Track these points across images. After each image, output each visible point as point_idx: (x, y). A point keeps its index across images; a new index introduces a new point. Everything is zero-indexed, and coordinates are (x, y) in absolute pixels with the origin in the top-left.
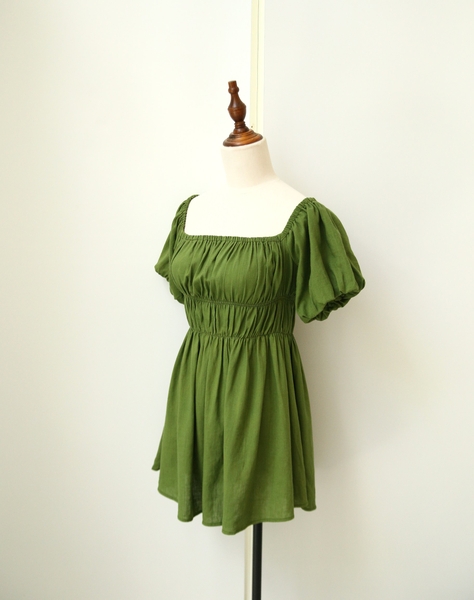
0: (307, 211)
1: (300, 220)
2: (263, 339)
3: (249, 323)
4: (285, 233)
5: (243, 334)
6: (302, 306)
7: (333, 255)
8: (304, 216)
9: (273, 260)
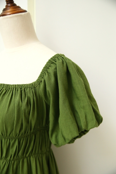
0: (57, 63)
1: (51, 70)
2: (25, 160)
3: (12, 151)
4: (39, 81)
5: (9, 158)
6: (54, 136)
7: (78, 98)
8: (54, 67)
9: (28, 103)
